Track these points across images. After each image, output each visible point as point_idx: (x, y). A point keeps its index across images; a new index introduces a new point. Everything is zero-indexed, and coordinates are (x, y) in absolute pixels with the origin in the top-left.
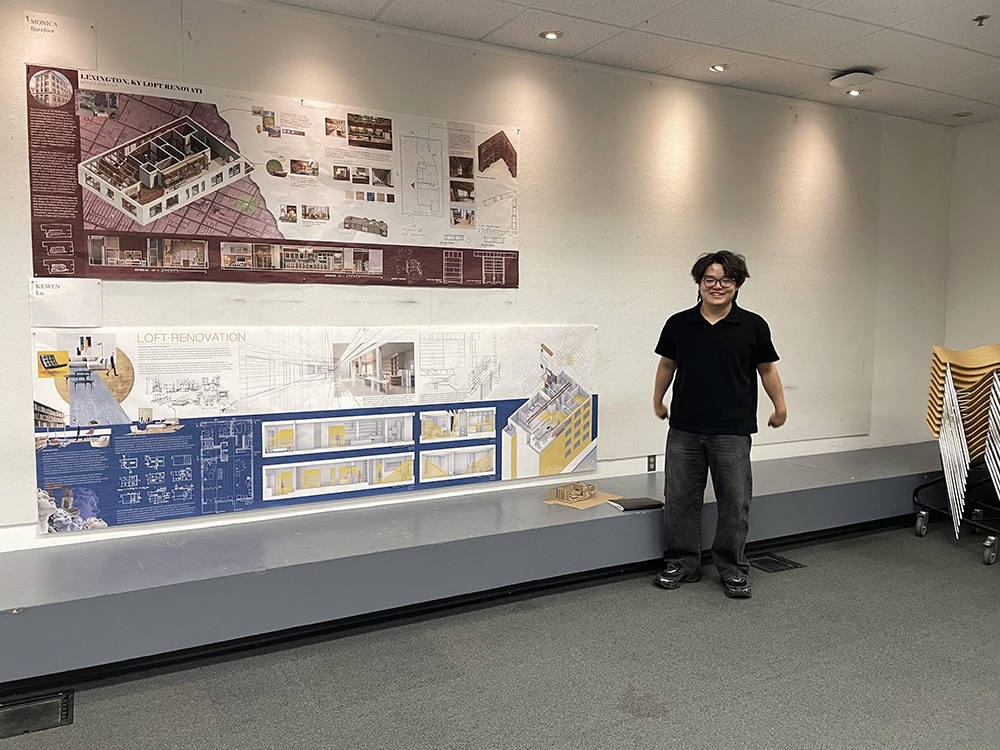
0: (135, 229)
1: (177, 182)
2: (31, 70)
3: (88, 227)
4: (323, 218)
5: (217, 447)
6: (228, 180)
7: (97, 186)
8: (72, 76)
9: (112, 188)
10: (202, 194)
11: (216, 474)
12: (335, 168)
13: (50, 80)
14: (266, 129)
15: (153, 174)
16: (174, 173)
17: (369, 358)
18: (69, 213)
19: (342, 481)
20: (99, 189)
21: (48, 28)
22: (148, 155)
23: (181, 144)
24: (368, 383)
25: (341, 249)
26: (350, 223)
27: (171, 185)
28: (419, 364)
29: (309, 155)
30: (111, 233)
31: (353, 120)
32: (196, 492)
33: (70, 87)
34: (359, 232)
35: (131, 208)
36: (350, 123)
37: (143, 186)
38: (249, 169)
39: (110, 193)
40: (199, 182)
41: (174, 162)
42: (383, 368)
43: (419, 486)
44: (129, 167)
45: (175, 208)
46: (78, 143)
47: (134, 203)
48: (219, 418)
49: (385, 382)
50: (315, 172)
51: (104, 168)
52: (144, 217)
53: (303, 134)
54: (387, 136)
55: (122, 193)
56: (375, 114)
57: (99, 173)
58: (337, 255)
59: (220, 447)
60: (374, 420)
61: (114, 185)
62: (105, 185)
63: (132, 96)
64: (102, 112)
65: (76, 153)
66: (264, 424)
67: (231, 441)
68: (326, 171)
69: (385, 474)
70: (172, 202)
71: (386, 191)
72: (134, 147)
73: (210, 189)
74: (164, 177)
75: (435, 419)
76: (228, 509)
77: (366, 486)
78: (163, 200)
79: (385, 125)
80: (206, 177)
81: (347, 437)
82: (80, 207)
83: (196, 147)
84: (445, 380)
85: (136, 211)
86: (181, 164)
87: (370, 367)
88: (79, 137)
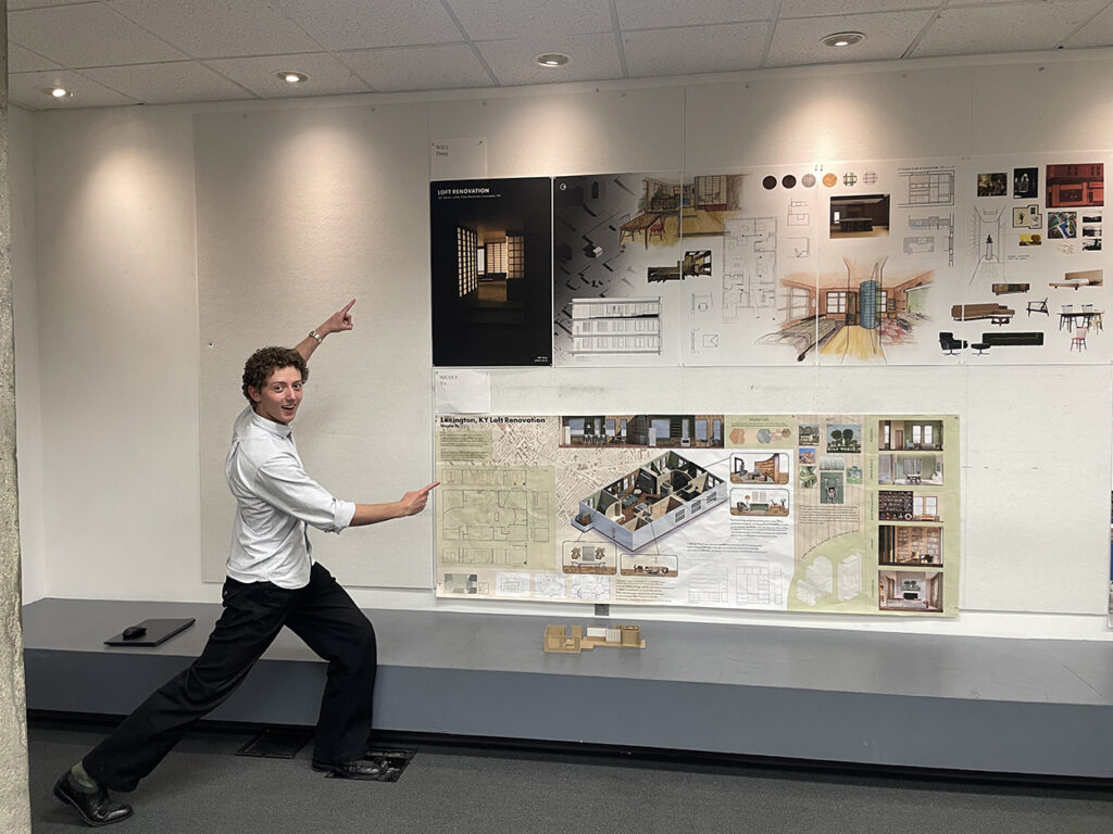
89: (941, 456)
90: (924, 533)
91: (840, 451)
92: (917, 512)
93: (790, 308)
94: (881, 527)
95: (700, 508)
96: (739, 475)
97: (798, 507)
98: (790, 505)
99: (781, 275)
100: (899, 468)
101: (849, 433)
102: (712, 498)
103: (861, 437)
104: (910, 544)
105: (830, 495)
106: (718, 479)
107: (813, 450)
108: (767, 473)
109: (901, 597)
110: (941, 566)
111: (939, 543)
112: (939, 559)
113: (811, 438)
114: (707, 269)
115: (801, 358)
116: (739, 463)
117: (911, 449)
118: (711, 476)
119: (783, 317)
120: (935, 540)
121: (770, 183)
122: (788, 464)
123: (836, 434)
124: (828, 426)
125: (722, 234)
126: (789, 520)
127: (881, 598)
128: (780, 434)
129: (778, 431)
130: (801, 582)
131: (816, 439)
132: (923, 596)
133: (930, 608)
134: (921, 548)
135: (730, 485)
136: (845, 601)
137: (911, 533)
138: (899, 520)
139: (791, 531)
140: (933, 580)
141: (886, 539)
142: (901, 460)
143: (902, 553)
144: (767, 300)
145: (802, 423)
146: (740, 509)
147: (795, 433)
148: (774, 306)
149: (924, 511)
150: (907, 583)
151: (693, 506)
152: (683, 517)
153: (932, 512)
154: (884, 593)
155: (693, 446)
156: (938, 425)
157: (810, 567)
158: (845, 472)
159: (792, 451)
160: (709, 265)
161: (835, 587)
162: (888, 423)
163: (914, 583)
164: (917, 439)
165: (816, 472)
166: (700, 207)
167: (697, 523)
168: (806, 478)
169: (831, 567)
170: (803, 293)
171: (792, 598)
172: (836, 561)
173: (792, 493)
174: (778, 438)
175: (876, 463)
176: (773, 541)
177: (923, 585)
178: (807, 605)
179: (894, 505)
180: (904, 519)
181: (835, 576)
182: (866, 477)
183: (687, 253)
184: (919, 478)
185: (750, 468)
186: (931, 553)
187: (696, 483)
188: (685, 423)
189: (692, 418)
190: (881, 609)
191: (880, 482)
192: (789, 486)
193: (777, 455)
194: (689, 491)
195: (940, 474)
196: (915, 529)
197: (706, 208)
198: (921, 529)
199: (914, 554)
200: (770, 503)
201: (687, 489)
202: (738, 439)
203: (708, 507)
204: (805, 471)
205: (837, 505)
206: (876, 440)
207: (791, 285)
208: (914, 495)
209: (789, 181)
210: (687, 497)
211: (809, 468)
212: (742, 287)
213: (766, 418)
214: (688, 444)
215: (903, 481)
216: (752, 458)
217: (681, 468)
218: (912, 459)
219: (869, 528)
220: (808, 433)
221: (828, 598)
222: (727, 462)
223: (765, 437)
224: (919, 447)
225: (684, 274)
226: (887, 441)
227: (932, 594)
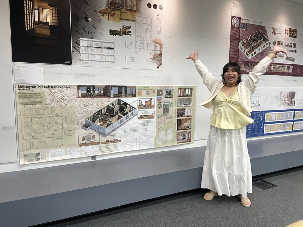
0: (248, 60)
1: (256, 47)
2: (233, 17)
3: (239, 60)
4: (282, 57)
5: (257, 119)
6: (266, 47)
8: (240, 18)
9: (245, 50)
10: (261, 51)
11: (256, 126)
12: (286, 43)
13: (235, 20)
14: (274, 33)
15: (252, 45)
16: (256, 45)
17: (286, 96)
18: (236, 56)
19: (279, 129)
20: (242, 50)
21: (237, 6)
22: (252, 40)
23: (258, 37)
24: (286, 103)
26: (288, 59)
28: (297, 99)
29: (281, 40)
30: (243, 62)
31: (290, 30)
32: (252, 130)
33: (239, 22)
34: (289, 61)
37: (250, 48)
38: (270, 44)
40: (260, 47)
41: (256, 42)
42: (289, 99)
43: (293, 131)
44: (248, 44)
45: (256, 54)
46: (239, 37)
47: (248, 53)
48: (258, 111)
49: (289, 103)
50: (282, 44)
51: (244, 44)
52: (250, 57)
53: (280, 34)
54: (296, 34)
56: (294, 28)
57: (242, 46)
58: (284, 67)
60: (287, 113)
61: (245, 48)
62: (243, 48)
63: (250, 24)
64: (244, 29)
65: (239, 40)
66: (266, 113)
67: (259, 117)
68: (284, 44)
69: (287, 128)
71: (295, 49)
72: (249, 38)
73: (262, 49)
74: (254, 46)
75: (298, 113)
76: (257, 135)
77: (283, 131)
78: (253, 53)
79: (295, 31)
80: (262, 46)
81: (281, 117)
82: (238, 55)
83: (261, 38)
84: (301, 102)
85: (248, 56)
86: (258, 43)
87: (286, 98)
88: (240, 35)
89: (192, 98)
90: (187, 120)
91: (168, 97)
92: (186, 114)
93: (155, 50)
94: (178, 119)
95: (128, 118)
96: (140, 106)
97: (157, 115)
98: (155, 115)
99: (153, 39)
100: (182, 102)
101: (170, 92)
102: (132, 114)
103: (173, 93)
104: (184, 124)
105: (166, 111)
106: (134, 108)
107: (161, 97)
108: (148, 105)
109: (182, 139)
110: (191, 129)
111: (190, 123)
112: (190, 127)
113: (160, 93)
114: (130, 33)
115: (158, 68)
116: (140, 102)
117: (185, 96)
118: (132, 107)
119: (153, 53)
120: (190, 122)
121: (149, 5)
122: (154, 102)
123: (167, 92)
124: (165, 89)
125: (134, 21)
126: (154, 120)
127: (177, 140)
128: (152, 92)
129: (152, 91)
130: (157, 138)
131: (162, 94)
132: (187, 138)
133: (188, 141)
134: (186, 124)
135: (137, 109)
136: (169, 142)
137: (184, 120)
138: (182, 117)
139: (155, 123)
140: (189, 133)
141: (179, 122)
142: (183, 99)
143: (182, 126)
144: (149, 47)
145: (158, 88)
146: (141, 117)
147: (156, 92)
148: (151, 49)
149: (188, 114)
150: (183, 135)
151: (126, 117)
152: (122, 122)
153: (189, 114)
154: (178, 139)
155: (126, 97)
156: (191, 89)
157: (160, 133)
158: (169, 104)
159: (155, 97)
160: (131, 32)
161: (166, 138)
162: (180, 88)
163: (185, 134)
164: (187, 93)
165: (162, 104)
166: (127, 10)
167: (127, 123)
168: (159, 106)
169: (165, 133)
170: (159, 46)
171: (155, 144)
172: (166, 130)
173: (155, 111)
174: (152, 94)
175: (177, 101)
176: (150, 127)
177: (186, 135)
178: (159, 145)
179: (181, 113)
180: (183, 117)
181: (166, 135)
182: (174, 104)
183: (123, 26)
184: (187, 105)
185: (144, 104)
186: (189, 125)
187: (127, 109)
188: (123, 88)
189: (125, 87)
190: (177, 143)
191: (178, 106)
192: (155, 109)
193: (151, 99)
194: (125, 112)
195: (191, 103)
196: (185, 119)
197: (129, 10)
198: (187, 119)
199: (185, 126)
200: (149, 115)
201: (124, 112)
202: (140, 94)
203: (131, 117)
204: (159, 104)
205: (167, 114)
206: (177, 94)
207: (156, 43)
208: (186, 109)
209: (155, 6)
210: (124, 114)
211: (160, 103)
212: (141, 41)
213: (148, 87)
214: (124, 96)
215: (183, 106)
216: (144, 100)
217: (122, 105)
218: (185, 99)
219: (175, 120)
220: (160, 91)
221: (165, 142)
222: (137, 102)
223: (148, 93)
224: (187, 96)
225: (122, 34)
226: (180, 94)
227: (189, 137)
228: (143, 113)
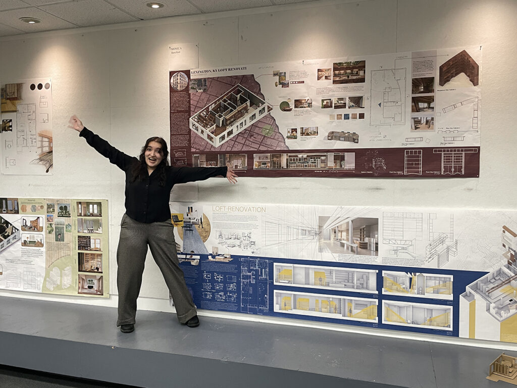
0: (213, 150)
1: (232, 122)
2: (171, 73)
3: (193, 150)
4: (314, 134)
5: (249, 274)
6: (258, 117)
7: (197, 129)
8: (188, 73)
9: (204, 129)
10: (245, 127)
11: (249, 290)
12: (323, 101)
13: (179, 77)
15: (221, 119)
16: (231, 117)
17: (344, 228)
18: (185, 144)
19: (323, 310)
20: (198, 130)
21: (178, 51)
22: (220, 109)
23: (235, 101)
24: (342, 245)
25: (325, 154)
26: (332, 136)
27: (229, 124)
28: (382, 235)
29: (306, 95)
30: (202, 153)
31: (337, 67)
32: (238, 298)
33: (187, 79)
34: (338, 142)
35: (211, 138)
36: (335, 69)
37: (217, 126)
38: (270, 109)
39: (202, 132)
40: (243, 120)
41: (231, 111)
42: (354, 235)
43: (380, 326)
44: (211, 117)
45: (232, 136)
46: (190, 107)
47: (213, 136)
48: (251, 257)
49: (355, 246)
50: (310, 105)
51: (200, 119)
52: (217, 143)
53: (303, 82)
54: (361, 73)
55: (207, 131)
56: (353, 60)
57: (198, 122)
58: (323, 158)
59: (251, 274)
60: (348, 272)
61: (204, 127)
62: (200, 127)
63: (213, 79)
64: (200, 89)
65: (188, 113)
66: (275, 264)
67: (257, 271)
68: (317, 103)
69: (354, 311)
70: (230, 133)
71: (358, 111)
72: (213, 106)
73: (249, 124)
74: (227, 120)
75: (395, 277)
76: (254, 312)
77: (340, 317)
78: (225, 133)
79: (361, 65)
80: (247, 117)
81: (327, 280)
82: (190, 140)
83: (243, 100)
84: (403, 248)
85: (213, 140)
86: (235, 111)
87: (344, 234)
88: (190, 104)
89: (102, 219)
90: (96, 257)
91: (63, 216)
92: (92, 246)
93: (42, 147)
94: (79, 253)
95: (9, 243)
96: (25, 227)
97: (47, 243)
98: (44, 242)
99: (38, 131)
100: (85, 225)
101: (66, 207)
102: (14, 238)
103: (70, 209)
104: (90, 262)
105: (59, 237)
106: (17, 229)
107: (53, 215)
108: (34, 227)
109: (87, 287)
110: (102, 273)
111: (101, 262)
113: (51, 209)
114: (11, 128)
115: (47, 171)
116: (24, 221)
117: (89, 216)
118: (15, 227)
119: (39, 151)
120: (100, 260)
121: (33, 87)
122: (43, 223)
123: (61, 208)
124: (58, 204)
125: (15, 111)
126: (43, 249)
127: (79, 288)
128: (39, 208)
129: (39, 206)
130: (48, 279)
131: (54, 210)
132: (95, 288)
133: (98, 293)
134: (94, 263)
135: (21, 232)
136: (65, 289)
137: (90, 257)
138: (86, 250)
139: (44, 254)
140: (99, 279)
141: (81, 258)
142: (86, 221)
143: (87, 266)
144: (33, 143)
145: (48, 202)
146: (25, 243)
147: (46, 207)
148: (36, 146)
149: (95, 246)
150: (89, 281)
151: (7, 241)
152: (3, 247)
153: (98, 246)
154: (80, 286)
155: (7, 213)
156: (99, 204)
157: (51, 272)
158: (65, 226)
159: (44, 216)
160: (11, 126)
161: (61, 282)
162: (80, 203)
163: (92, 280)
164: (91, 211)
165: (54, 226)
166: (8, 99)
167: (8, 250)
168: (50, 229)
169: (59, 272)
170: (47, 140)
171: (44, 287)
172: (62, 269)
173: (44, 236)
174: (39, 210)
175: (77, 222)
176: (36, 259)
177: (95, 282)
178: (49, 290)
179: (84, 243)
181: (61, 276)
182: (73, 227)
183: (3, 120)
184: (93, 230)
185: (29, 224)
187: (9, 230)
188: (4, 201)
189: (6, 199)
190: (79, 293)
191: (78, 232)
192: (43, 233)
193: (39, 218)
195: (101, 228)
196: (92, 254)
197: (9, 99)
198: (94, 254)
200: (36, 241)
201: (5, 233)
202: (24, 210)
203: (13, 242)
204: (49, 226)
205: (62, 242)
206: (76, 211)
207: (42, 136)
208: (91, 238)
209: (40, 86)
210: (5, 237)
211: (51, 224)
212: (24, 137)
213: (34, 200)
214: (5, 212)
215: (86, 231)
216: (30, 218)
217: (3, 223)
218: (90, 221)
219: (74, 254)
220: (50, 206)
221: (59, 287)
222: (20, 221)
223: (34, 209)
224: (92, 215)
225: (2, 131)
226: (80, 212)
227: (99, 286)
228: (28, 238)
